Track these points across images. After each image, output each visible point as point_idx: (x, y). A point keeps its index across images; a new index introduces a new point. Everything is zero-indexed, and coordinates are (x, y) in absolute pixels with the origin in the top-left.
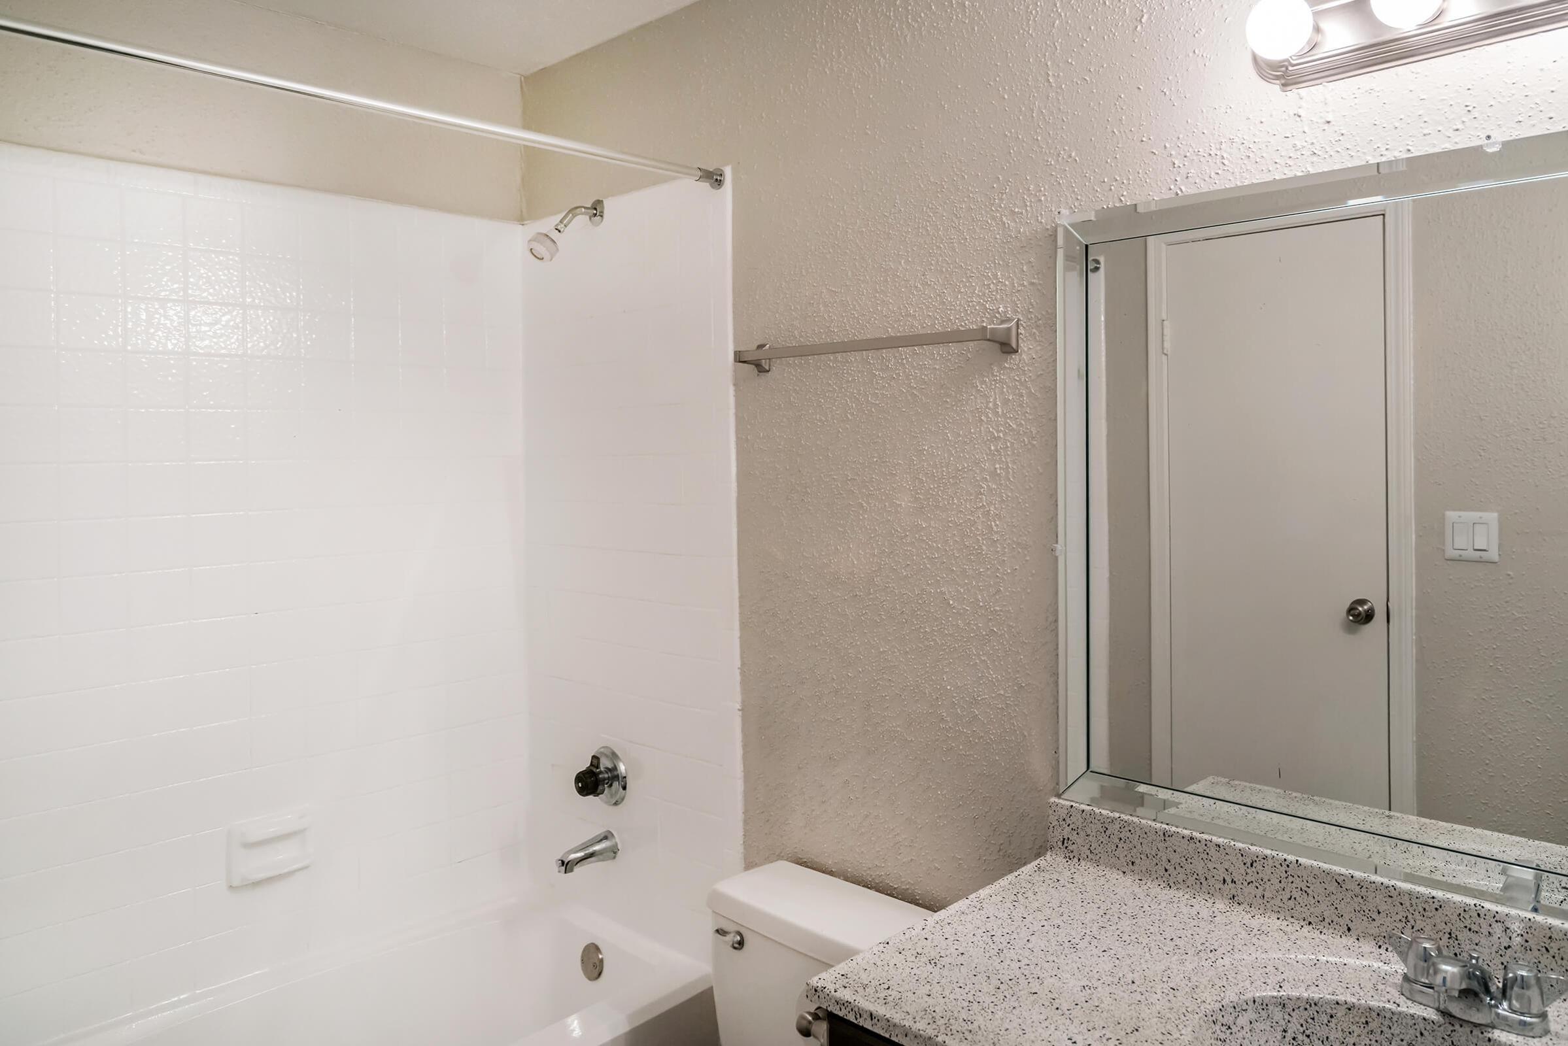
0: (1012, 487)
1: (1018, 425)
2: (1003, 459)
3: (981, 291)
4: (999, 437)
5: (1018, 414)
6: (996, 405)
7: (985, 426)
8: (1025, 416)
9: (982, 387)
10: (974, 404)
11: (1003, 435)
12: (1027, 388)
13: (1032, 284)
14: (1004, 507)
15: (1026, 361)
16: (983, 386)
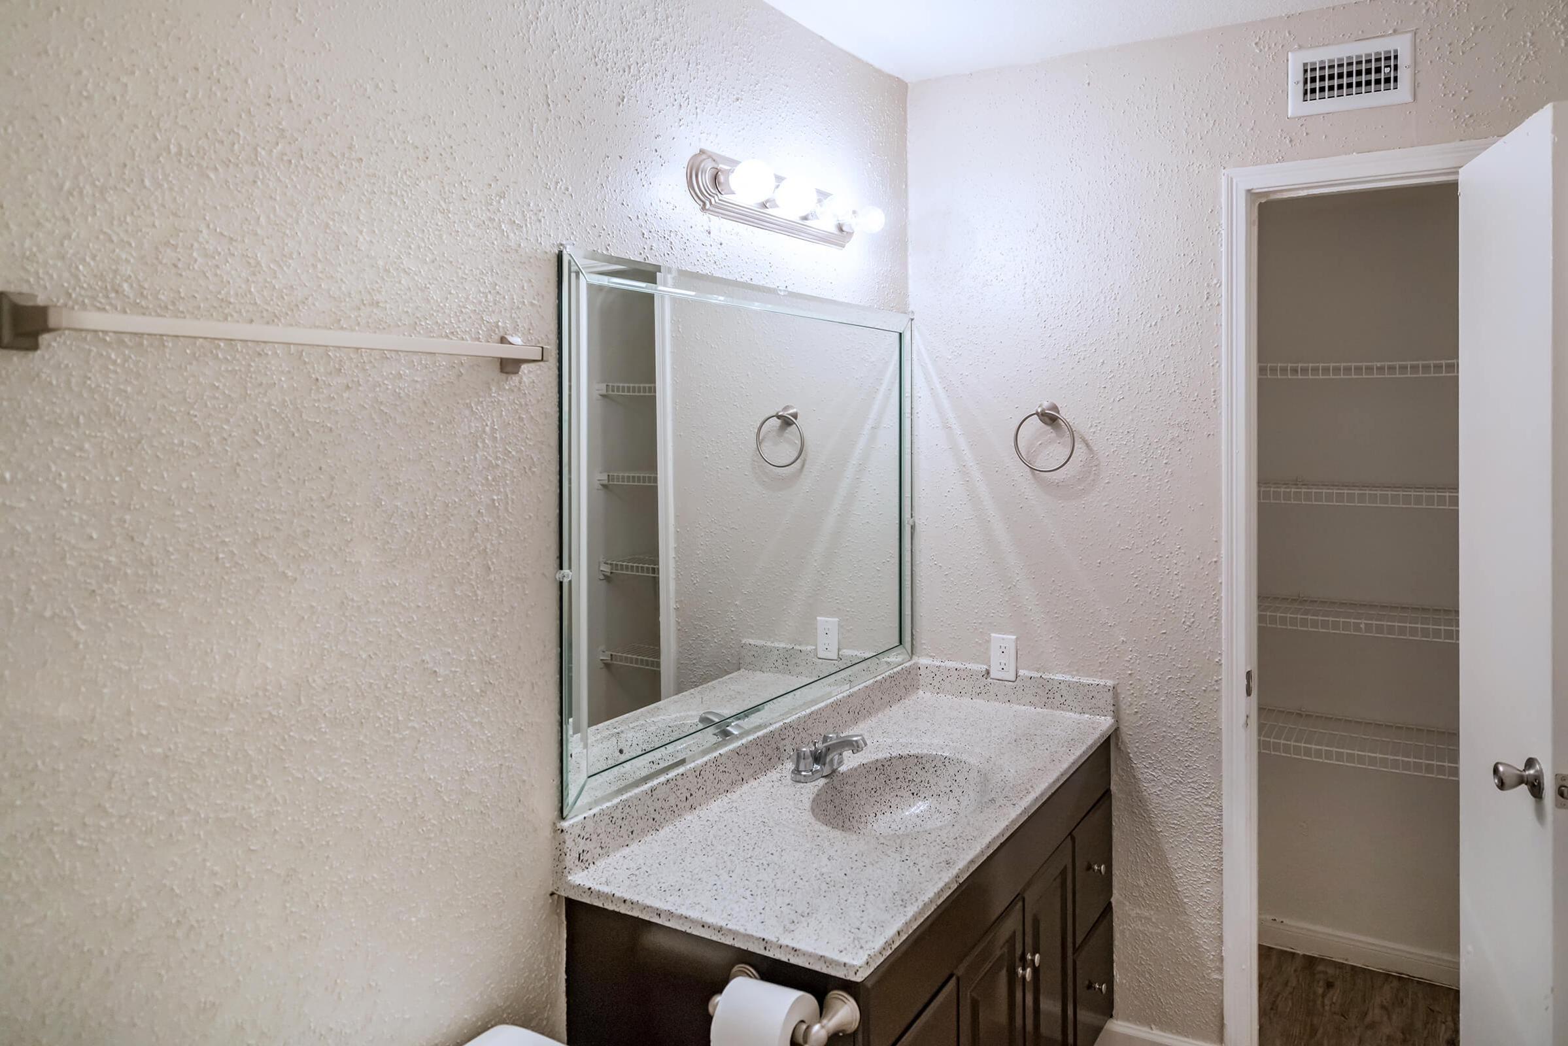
0: (511, 520)
1: (517, 452)
2: (502, 490)
3: (476, 298)
4: (497, 465)
5: (518, 440)
6: (493, 430)
7: (481, 453)
8: (525, 442)
9: (477, 409)
10: (467, 428)
11: (502, 463)
12: (527, 412)
13: (532, 304)
14: (501, 542)
15: (527, 384)
16: (479, 408)
